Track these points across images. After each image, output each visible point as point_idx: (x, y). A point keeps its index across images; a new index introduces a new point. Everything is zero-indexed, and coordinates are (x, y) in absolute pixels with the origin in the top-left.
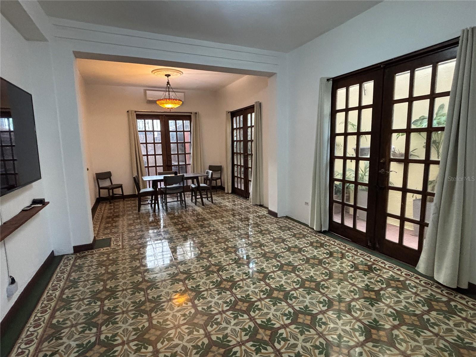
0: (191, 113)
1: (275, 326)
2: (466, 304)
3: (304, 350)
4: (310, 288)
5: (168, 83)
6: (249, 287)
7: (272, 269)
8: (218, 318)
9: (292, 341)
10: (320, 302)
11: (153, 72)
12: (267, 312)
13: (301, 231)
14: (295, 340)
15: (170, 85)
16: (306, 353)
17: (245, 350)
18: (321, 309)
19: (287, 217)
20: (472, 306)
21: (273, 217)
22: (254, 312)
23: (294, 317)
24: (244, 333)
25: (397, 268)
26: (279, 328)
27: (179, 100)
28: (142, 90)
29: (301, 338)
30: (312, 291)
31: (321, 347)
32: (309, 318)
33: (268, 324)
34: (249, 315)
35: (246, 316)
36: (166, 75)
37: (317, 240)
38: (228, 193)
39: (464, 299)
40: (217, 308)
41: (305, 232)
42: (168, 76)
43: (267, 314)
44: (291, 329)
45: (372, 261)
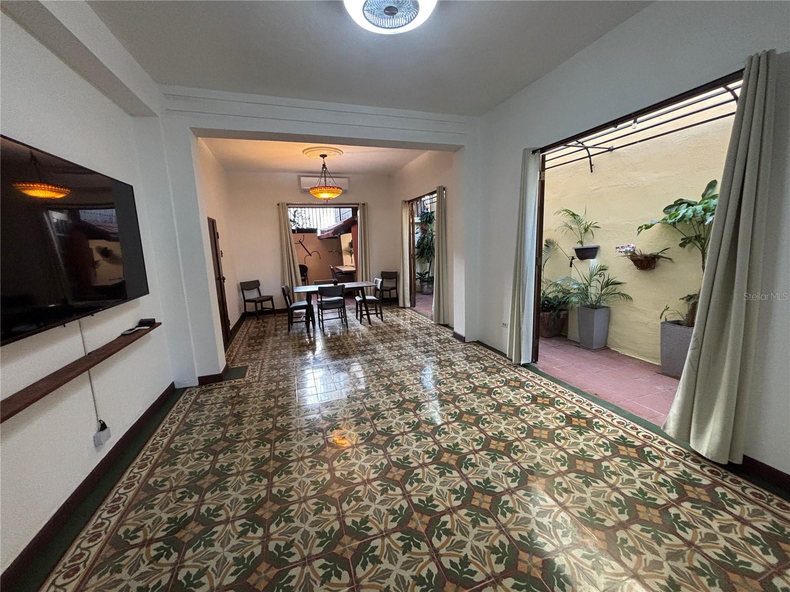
0: (358, 204)
1: (437, 510)
2: (741, 491)
3: (474, 552)
4: (497, 451)
5: (324, 166)
6: (410, 444)
7: (447, 418)
8: (360, 491)
9: (459, 537)
10: (508, 475)
11: (305, 152)
12: (429, 486)
13: (495, 363)
14: (463, 534)
15: (326, 168)
16: (477, 559)
17: (388, 546)
18: (509, 487)
19: (478, 343)
20: (751, 497)
21: (459, 342)
22: (411, 484)
23: (466, 496)
24: (391, 517)
25: (631, 425)
26: (443, 513)
27: (338, 188)
28: (295, 176)
29: (473, 532)
30: (498, 456)
31: (501, 551)
32: (488, 499)
33: (427, 505)
34: (403, 489)
35: (398, 490)
36: (321, 156)
37: (517, 377)
38: (404, 308)
39: (739, 483)
40: (361, 474)
41: (501, 364)
42: (324, 156)
43: (430, 488)
44: (459, 516)
45: (594, 412)
